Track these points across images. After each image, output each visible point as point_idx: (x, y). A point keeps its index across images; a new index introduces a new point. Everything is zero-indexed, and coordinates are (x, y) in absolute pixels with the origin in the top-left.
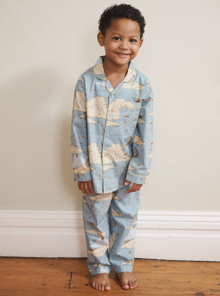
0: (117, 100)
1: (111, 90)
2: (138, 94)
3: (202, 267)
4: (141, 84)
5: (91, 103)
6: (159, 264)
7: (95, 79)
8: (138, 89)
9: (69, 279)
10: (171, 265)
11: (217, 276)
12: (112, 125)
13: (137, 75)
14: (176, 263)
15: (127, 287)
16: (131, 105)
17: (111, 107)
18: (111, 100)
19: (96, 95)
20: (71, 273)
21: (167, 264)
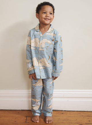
0: (44, 39)
1: (41, 35)
2: (53, 37)
3: (82, 114)
4: (54, 34)
5: (33, 41)
6: (64, 112)
7: (35, 31)
8: (53, 36)
9: (26, 119)
10: (69, 113)
11: (88, 117)
12: (41, 50)
13: (53, 30)
14: (71, 112)
15: (47, 122)
16: (50, 42)
17: (41, 42)
18: (41, 39)
19: (35, 37)
20: (27, 116)
21: (67, 112)
